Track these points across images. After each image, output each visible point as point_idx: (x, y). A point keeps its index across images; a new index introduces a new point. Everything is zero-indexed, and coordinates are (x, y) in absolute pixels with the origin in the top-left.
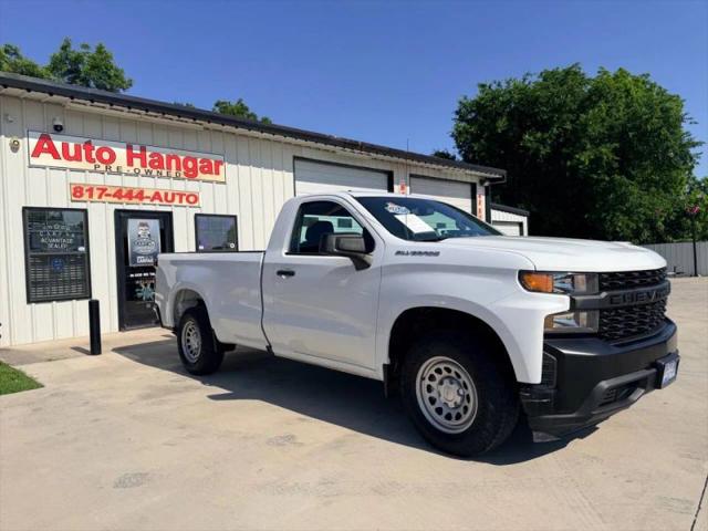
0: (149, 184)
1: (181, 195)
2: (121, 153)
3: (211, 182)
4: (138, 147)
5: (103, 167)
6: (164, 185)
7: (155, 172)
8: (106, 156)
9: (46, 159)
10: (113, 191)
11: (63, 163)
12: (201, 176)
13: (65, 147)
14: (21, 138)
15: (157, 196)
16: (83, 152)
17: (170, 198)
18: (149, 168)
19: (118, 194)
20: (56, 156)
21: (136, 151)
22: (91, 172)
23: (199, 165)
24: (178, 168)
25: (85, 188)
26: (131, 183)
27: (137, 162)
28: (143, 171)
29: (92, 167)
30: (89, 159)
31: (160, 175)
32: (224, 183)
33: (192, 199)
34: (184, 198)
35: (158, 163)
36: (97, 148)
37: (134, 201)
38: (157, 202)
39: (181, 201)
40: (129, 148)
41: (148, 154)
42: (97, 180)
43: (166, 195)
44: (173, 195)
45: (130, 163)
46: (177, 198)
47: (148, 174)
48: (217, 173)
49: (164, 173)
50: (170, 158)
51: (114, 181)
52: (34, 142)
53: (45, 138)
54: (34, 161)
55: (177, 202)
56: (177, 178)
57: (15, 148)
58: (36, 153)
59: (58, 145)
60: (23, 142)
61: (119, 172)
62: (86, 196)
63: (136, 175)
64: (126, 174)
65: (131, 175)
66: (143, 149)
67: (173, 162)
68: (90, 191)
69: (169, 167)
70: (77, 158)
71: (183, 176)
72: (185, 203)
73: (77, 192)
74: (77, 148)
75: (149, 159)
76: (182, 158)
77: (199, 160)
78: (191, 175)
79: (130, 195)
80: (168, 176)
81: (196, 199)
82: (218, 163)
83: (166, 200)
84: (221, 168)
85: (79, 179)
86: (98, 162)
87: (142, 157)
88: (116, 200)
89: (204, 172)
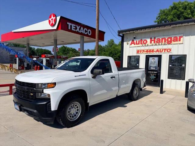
0: (155, 48)
1: (165, 50)
2: (149, 40)
3: (177, 44)
4: (153, 38)
5: (144, 45)
6: (160, 47)
7: (157, 44)
8: (145, 42)
9: (133, 45)
10: (145, 51)
11: (136, 45)
12: (173, 42)
13: (136, 42)
14: (129, 41)
15: (158, 51)
16: (140, 42)
17: (161, 51)
18: (156, 43)
19: (147, 51)
20: (135, 44)
21: (153, 39)
22: (141, 46)
23: (173, 39)
24: (165, 41)
25: (140, 51)
26: (151, 48)
27: (153, 42)
28: (154, 44)
29: (141, 45)
30: (141, 44)
31: (159, 45)
32: (183, 44)
33: (169, 50)
34: (166, 50)
35: (159, 41)
36: (143, 40)
37: (151, 52)
38: (157, 52)
39: (165, 51)
40: (151, 39)
41: (156, 39)
42: (143, 48)
43: (160, 50)
44: (162, 50)
45: (151, 43)
46: (164, 51)
47: (156, 45)
48: (180, 40)
49: (160, 44)
50: (162, 39)
51: (147, 48)
52: (131, 42)
53: (133, 41)
54: (131, 46)
55: (163, 52)
56: (164, 45)
57: (128, 44)
58: (131, 44)
59: (135, 41)
61: (148, 45)
62: (140, 53)
63: (152, 45)
64: (150, 46)
65: (151, 46)
66: (155, 38)
67: (164, 40)
68: (141, 51)
69: (162, 42)
70: (139, 44)
71: (166, 44)
72: (166, 52)
73: (138, 52)
74: (139, 41)
75: (156, 41)
76: (166, 38)
77: (173, 38)
78: (169, 43)
79: (150, 51)
80: (162, 45)
81: (170, 50)
83: (160, 51)
84: (182, 39)
85: (139, 49)
86: (143, 44)
87: (154, 41)
88: (146, 53)
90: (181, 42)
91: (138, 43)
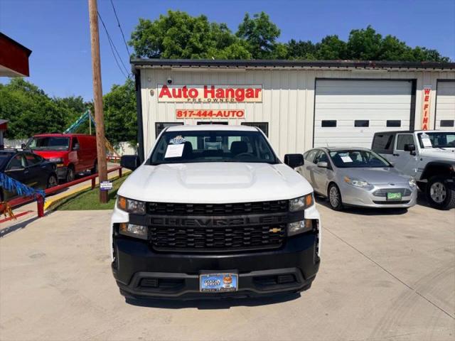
0: (215, 107)
1: (233, 112)
2: (201, 91)
3: (253, 102)
4: (210, 86)
5: (192, 100)
6: (224, 107)
7: (219, 100)
8: (193, 93)
9: (165, 98)
10: (196, 112)
11: (173, 99)
12: (246, 99)
13: (174, 91)
14: (155, 88)
15: (220, 113)
16: (182, 92)
17: (227, 114)
18: (216, 98)
19: (199, 114)
20: (170, 96)
21: (209, 89)
22: (186, 102)
23: (245, 93)
24: (233, 96)
25: (183, 111)
26: (207, 107)
27: (209, 95)
28: (212, 100)
29: (186, 100)
30: (185, 96)
31: (222, 101)
32: (261, 102)
33: (240, 114)
34: (235, 113)
35: (221, 94)
36: (189, 89)
37: (207, 117)
38: (219, 117)
39: (233, 116)
40: (205, 87)
41: (215, 90)
42: (189, 107)
43: (225, 112)
44: (229, 112)
45: (206, 96)
46: (231, 114)
47: (215, 101)
48: (257, 96)
49: (224, 100)
50: (227, 91)
51: (197, 107)
52: (160, 90)
53: (165, 87)
54: (160, 100)
55: (231, 116)
56: (232, 102)
57: (152, 94)
58: (161, 96)
59: (171, 90)
60: (155, 91)
61: (200, 101)
62: (183, 116)
63: (209, 102)
64: (204, 102)
65: (206, 102)
66: (213, 87)
67: (230, 93)
68: (186, 113)
69: (227, 96)
70: (179, 96)
71: (235, 100)
72: (235, 116)
73: (179, 114)
74: (180, 91)
75: (216, 93)
76: (235, 90)
77: (245, 90)
78: (240, 99)
79: (205, 114)
80: (227, 102)
81: (243, 113)
82: (258, 90)
83: (225, 115)
84: (260, 93)
85: (180, 107)
86: (189, 98)
87: (212, 92)
88: (198, 117)
89: (248, 97)
90: (259, 99)
91: (177, 94)
